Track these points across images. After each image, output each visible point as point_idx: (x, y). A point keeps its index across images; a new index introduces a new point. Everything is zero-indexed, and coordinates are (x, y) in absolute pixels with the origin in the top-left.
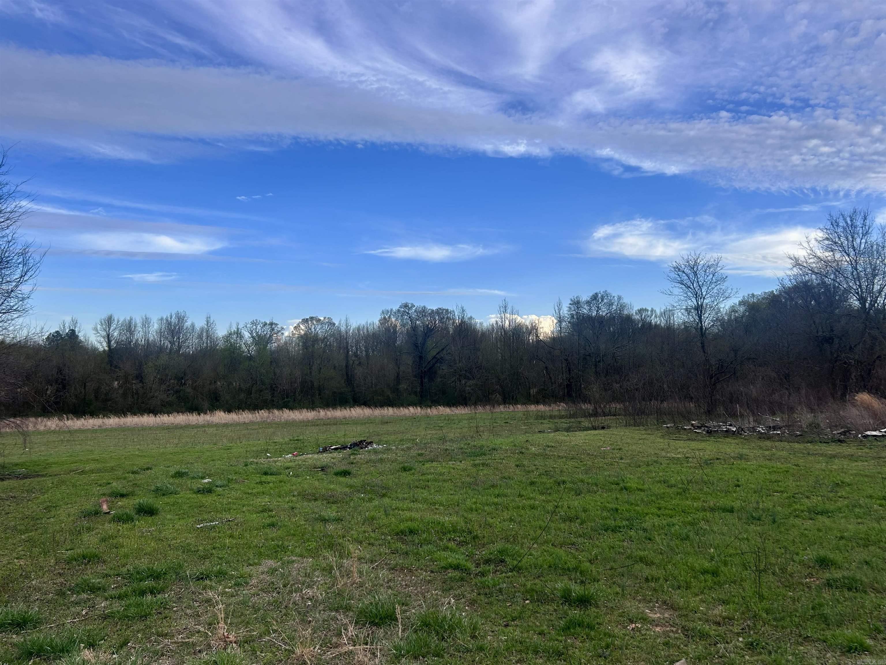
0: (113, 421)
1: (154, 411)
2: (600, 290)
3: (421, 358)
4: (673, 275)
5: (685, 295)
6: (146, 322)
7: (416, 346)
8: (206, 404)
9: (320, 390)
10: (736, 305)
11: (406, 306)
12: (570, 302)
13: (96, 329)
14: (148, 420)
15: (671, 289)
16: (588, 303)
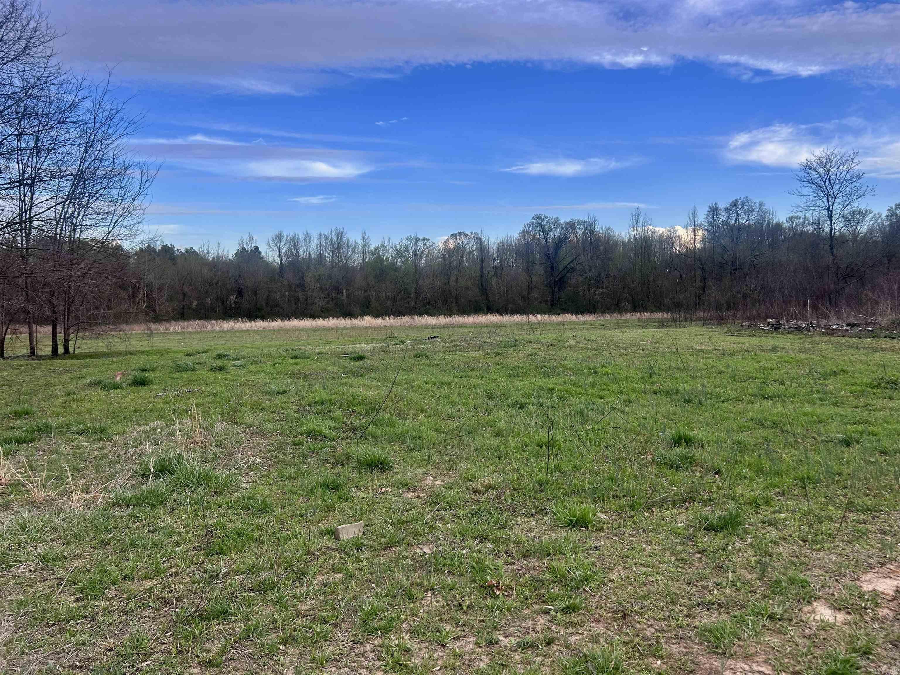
1: (313, 316)
2: (740, 196)
3: (552, 268)
4: (802, 174)
5: (815, 195)
6: (308, 237)
7: (548, 256)
9: (457, 298)
10: (892, 208)
11: (539, 217)
12: (708, 209)
13: (268, 244)
15: (800, 189)
16: (727, 210)
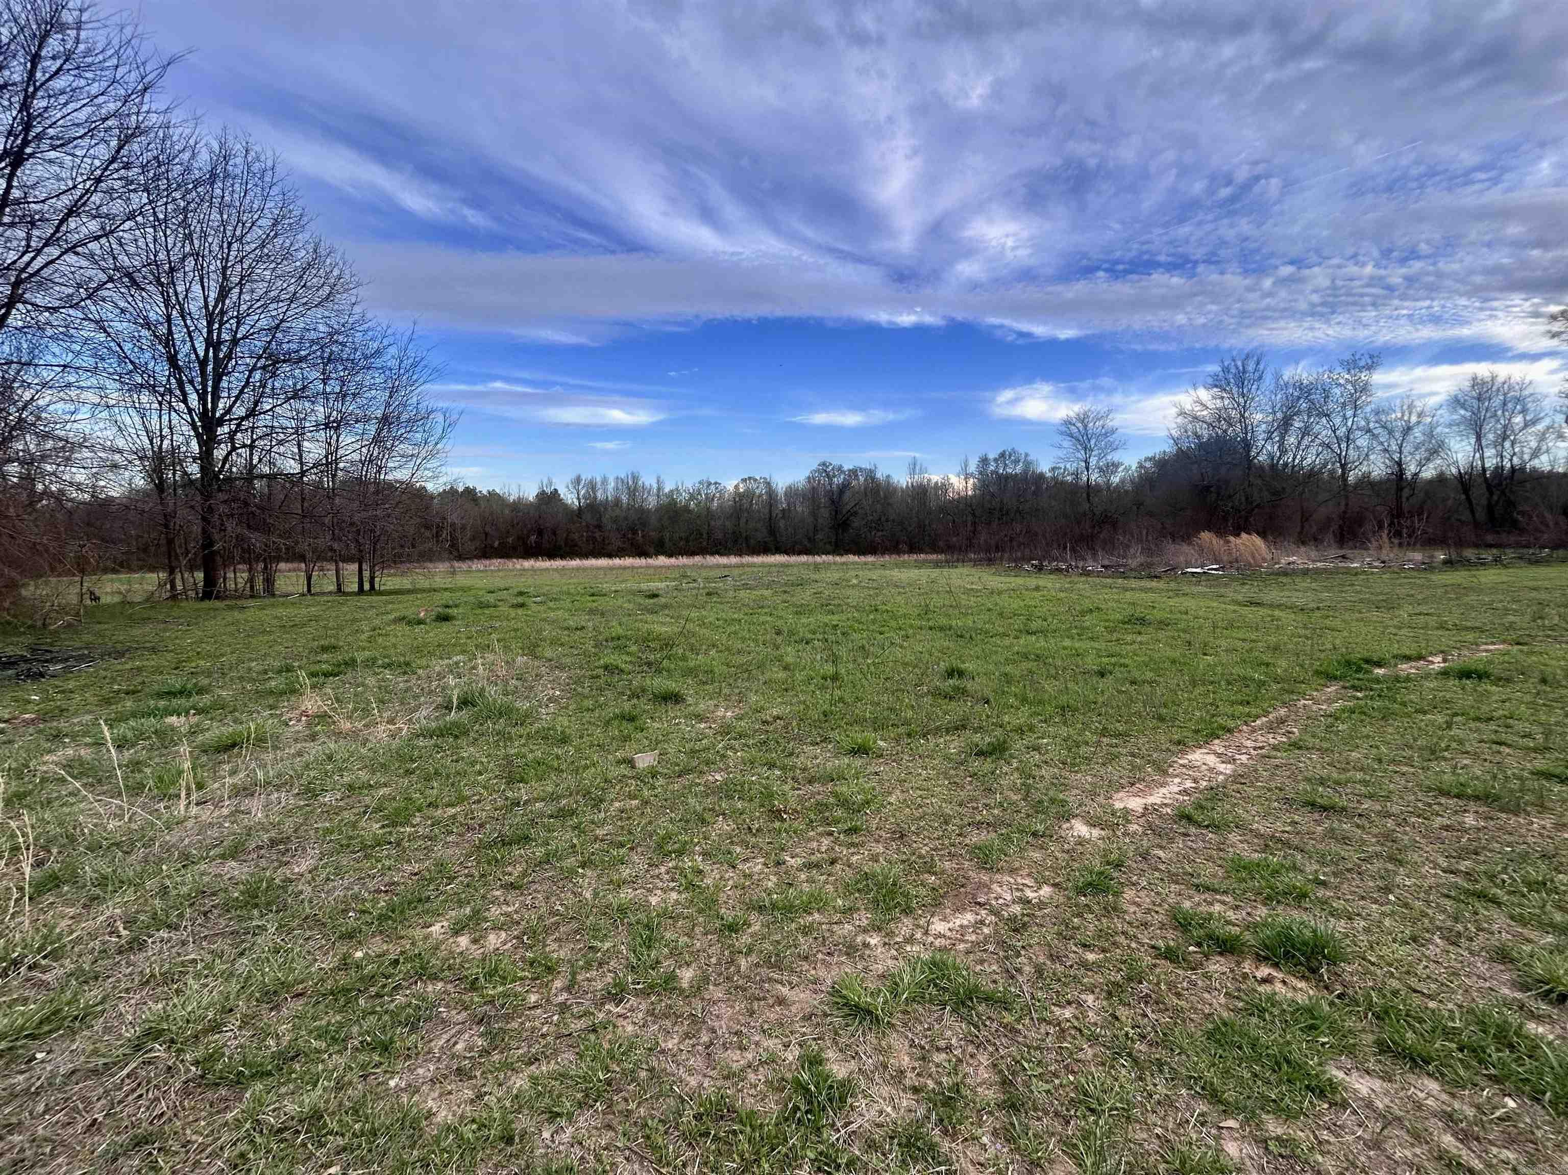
0: (575, 563)
2: (1008, 448)
3: (836, 511)
4: (1063, 429)
5: (1074, 448)
6: (605, 481)
7: (832, 501)
8: (652, 550)
9: (747, 539)
11: (824, 464)
12: (978, 460)
13: (567, 487)
14: (603, 562)
15: (1060, 442)
16: (996, 460)
